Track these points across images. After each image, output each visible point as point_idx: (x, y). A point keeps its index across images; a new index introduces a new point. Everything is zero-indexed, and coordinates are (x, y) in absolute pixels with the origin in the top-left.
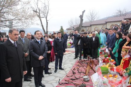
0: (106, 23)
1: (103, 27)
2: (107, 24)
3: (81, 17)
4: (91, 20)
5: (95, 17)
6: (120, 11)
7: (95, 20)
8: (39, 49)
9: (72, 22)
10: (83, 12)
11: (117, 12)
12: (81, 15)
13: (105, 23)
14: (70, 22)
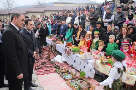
2: (28, 14)
6: (40, 3)
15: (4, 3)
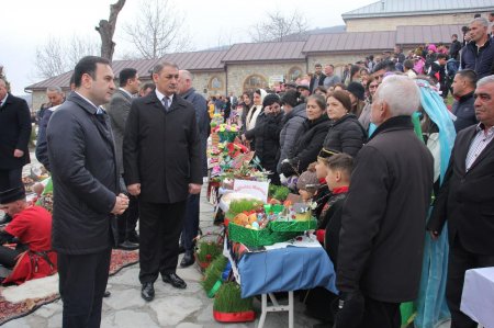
0: (225, 69)
1: (209, 86)
2: (232, 70)
3: (106, 29)
4: (151, 52)
5: (170, 37)
6: (281, 22)
7: (171, 50)
8: (109, 153)
9: (57, 58)
10: (116, 8)
11: (269, 21)
12: (103, 23)
13: (222, 66)
14: (46, 55)
15: (137, 34)
